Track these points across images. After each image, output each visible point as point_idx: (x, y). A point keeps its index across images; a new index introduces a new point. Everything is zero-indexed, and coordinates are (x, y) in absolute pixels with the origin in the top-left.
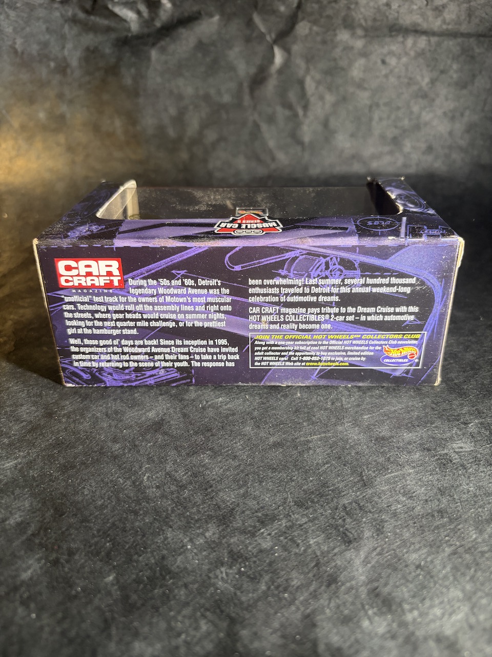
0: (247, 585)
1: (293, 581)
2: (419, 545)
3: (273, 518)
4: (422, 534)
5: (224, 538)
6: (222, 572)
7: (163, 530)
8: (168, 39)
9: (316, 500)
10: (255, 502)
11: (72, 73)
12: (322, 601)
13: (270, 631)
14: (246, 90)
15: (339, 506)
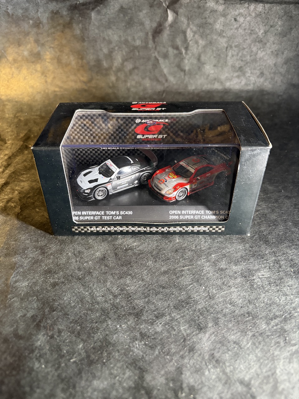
0: (149, 351)
1: (172, 349)
2: (236, 331)
3: (163, 315)
4: (238, 325)
5: (137, 325)
6: (136, 344)
7: (106, 321)
8: (102, 5)
9: (185, 306)
10: (153, 306)
11: (43, 27)
12: (186, 361)
13: (160, 376)
14: (151, 37)
15: (197, 310)
